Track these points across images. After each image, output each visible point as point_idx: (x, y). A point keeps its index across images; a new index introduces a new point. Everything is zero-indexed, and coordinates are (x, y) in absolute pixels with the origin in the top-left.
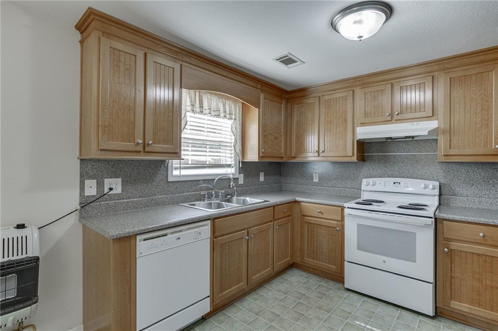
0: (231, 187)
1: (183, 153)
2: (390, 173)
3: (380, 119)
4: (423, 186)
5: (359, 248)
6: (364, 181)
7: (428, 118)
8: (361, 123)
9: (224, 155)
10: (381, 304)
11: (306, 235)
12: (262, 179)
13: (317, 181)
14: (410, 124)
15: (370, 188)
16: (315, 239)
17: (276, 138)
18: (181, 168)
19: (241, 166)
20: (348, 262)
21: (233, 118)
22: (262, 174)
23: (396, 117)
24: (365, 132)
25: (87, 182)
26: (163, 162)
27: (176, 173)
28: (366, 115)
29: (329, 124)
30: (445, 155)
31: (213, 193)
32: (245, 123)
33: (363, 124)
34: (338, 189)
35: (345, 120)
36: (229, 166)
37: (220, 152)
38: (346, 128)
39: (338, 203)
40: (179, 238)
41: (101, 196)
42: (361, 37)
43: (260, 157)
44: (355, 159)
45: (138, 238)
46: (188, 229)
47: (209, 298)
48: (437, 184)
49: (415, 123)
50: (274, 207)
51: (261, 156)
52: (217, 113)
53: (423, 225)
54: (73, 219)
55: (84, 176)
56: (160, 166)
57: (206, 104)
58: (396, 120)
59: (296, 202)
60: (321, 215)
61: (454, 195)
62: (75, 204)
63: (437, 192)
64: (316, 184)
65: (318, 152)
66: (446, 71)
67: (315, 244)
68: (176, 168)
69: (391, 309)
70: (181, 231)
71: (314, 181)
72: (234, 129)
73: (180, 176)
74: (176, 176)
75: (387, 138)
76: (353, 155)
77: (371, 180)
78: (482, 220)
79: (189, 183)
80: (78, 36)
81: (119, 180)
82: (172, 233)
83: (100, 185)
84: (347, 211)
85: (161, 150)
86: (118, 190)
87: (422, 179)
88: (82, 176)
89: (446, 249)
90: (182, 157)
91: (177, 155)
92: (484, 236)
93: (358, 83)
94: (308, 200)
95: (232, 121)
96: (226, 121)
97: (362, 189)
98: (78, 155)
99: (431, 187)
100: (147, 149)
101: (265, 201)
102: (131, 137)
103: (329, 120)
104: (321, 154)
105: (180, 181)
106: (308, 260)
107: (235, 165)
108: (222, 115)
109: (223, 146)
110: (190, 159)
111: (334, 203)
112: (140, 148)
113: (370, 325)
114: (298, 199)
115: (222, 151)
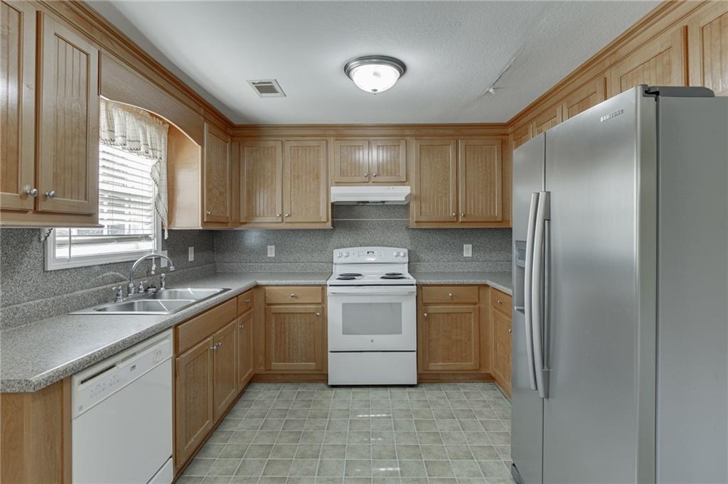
0: (153, 273)
2: (362, 242)
3: (358, 179)
4: (395, 254)
5: (346, 331)
6: (336, 253)
7: (403, 183)
8: (336, 183)
10: (370, 390)
11: (273, 331)
12: (191, 257)
13: (273, 255)
14: (386, 187)
15: (343, 260)
16: (287, 334)
17: (221, 194)
18: (71, 243)
19: (166, 237)
20: (332, 352)
21: (158, 157)
22: (191, 250)
23: (373, 179)
24: (340, 194)
27: (62, 252)
28: (342, 173)
29: (296, 180)
30: (417, 222)
31: (131, 285)
32: (174, 166)
33: (338, 184)
34: (303, 264)
35: (318, 177)
36: (146, 237)
38: (318, 187)
39: (318, 282)
40: (134, 366)
42: (375, 90)
43: (204, 223)
44: (329, 225)
45: (75, 379)
46: (145, 348)
47: (171, 459)
48: (406, 251)
49: (391, 187)
50: (237, 296)
51: (205, 220)
52: (135, 145)
53: (407, 293)
58: (373, 182)
59: (257, 287)
60: (295, 301)
61: (419, 261)
63: (406, 259)
64: (271, 260)
65: (282, 215)
66: (417, 138)
67: (287, 340)
68: (62, 244)
69: (381, 391)
71: (269, 255)
72: (156, 175)
74: (62, 260)
75: (359, 202)
76: (328, 220)
77: (344, 251)
78: (451, 281)
79: (84, 271)
82: (123, 360)
84: (330, 290)
85: (66, 210)
87: (391, 246)
89: (425, 314)
92: (452, 296)
93: (332, 133)
94: (276, 281)
95: (155, 161)
96: (142, 159)
97: (334, 262)
99: (402, 254)
100: (40, 206)
101: (225, 290)
103: (296, 174)
104: (285, 220)
105: (68, 269)
106: (277, 366)
107: (156, 236)
108: (143, 150)
109: (130, 201)
111: (313, 282)
113: (372, 413)
114: (261, 282)
115: (127, 211)
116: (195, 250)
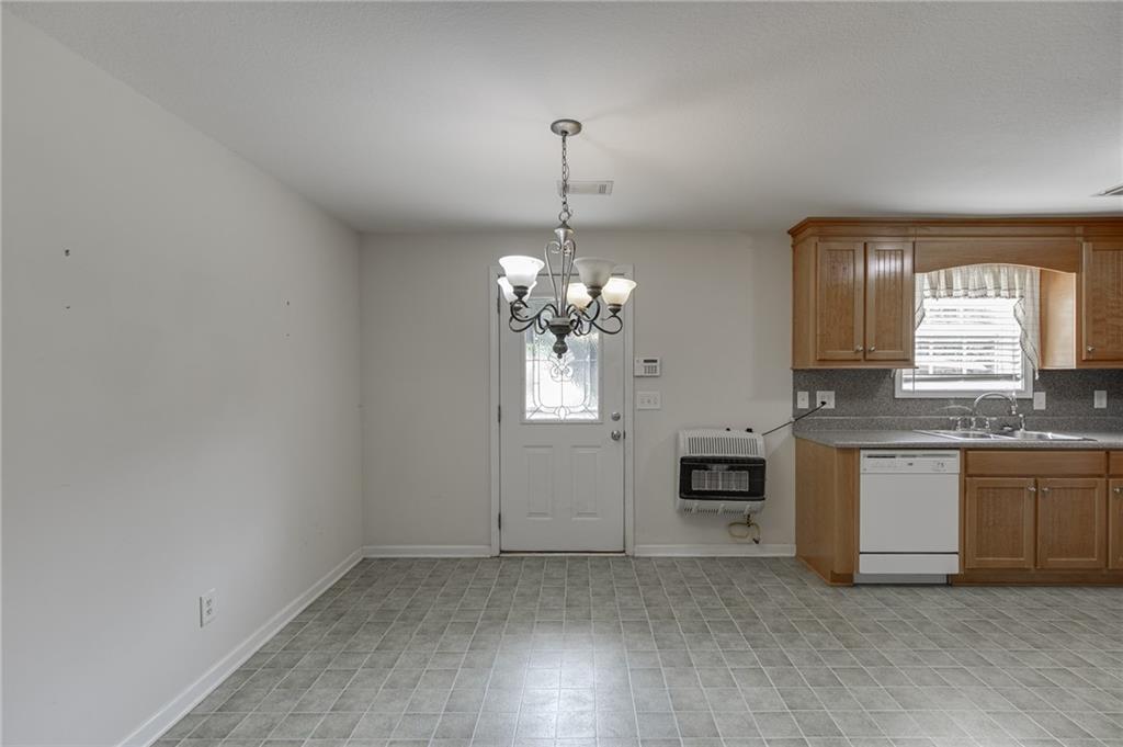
0: (1014, 413)
1: (917, 358)
9: (1000, 359)
12: (1100, 404)
18: (914, 380)
19: (1037, 377)
21: (1017, 295)
22: (1100, 394)
25: (799, 393)
26: (888, 371)
27: (907, 386)
31: (973, 419)
32: (1047, 299)
36: (1011, 377)
37: (993, 354)
40: (911, 464)
41: (813, 410)
43: (1082, 361)
45: (862, 452)
46: (924, 456)
47: (957, 554)
50: (1107, 450)
51: (1084, 358)
52: (980, 292)
54: (787, 432)
55: (797, 387)
56: (884, 377)
57: (959, 281)
62: (789, 416)
68: (907, 380)
70: (914, 456)
72: (1020, 314)
73: (914, 392)
74: (908, 391)
79: (930, 402)
80: (790, 239)
81: (833, 393)
82: (903, 456)
83: (812, 398)
85: (885, 358)
86: (831, 405)
88: (794, 388)
90: (917, 364)
91: (908, 362)
95: (1016, 300)
98: (790, 366)
100: (868, 357)
101: (1085, 439)
102: (849, 344)
105: (914, 399)
107: (1025, 376)
108: (992, 293)
109: (998, 343)
110: (931, 365)
112: (860, 356)
115: (996, 352)
116: (1108, 394)
